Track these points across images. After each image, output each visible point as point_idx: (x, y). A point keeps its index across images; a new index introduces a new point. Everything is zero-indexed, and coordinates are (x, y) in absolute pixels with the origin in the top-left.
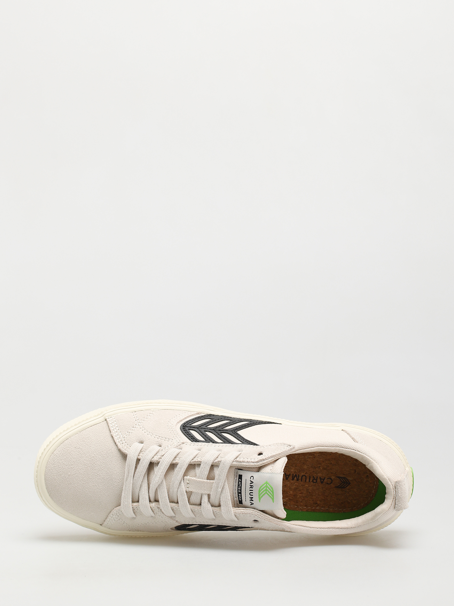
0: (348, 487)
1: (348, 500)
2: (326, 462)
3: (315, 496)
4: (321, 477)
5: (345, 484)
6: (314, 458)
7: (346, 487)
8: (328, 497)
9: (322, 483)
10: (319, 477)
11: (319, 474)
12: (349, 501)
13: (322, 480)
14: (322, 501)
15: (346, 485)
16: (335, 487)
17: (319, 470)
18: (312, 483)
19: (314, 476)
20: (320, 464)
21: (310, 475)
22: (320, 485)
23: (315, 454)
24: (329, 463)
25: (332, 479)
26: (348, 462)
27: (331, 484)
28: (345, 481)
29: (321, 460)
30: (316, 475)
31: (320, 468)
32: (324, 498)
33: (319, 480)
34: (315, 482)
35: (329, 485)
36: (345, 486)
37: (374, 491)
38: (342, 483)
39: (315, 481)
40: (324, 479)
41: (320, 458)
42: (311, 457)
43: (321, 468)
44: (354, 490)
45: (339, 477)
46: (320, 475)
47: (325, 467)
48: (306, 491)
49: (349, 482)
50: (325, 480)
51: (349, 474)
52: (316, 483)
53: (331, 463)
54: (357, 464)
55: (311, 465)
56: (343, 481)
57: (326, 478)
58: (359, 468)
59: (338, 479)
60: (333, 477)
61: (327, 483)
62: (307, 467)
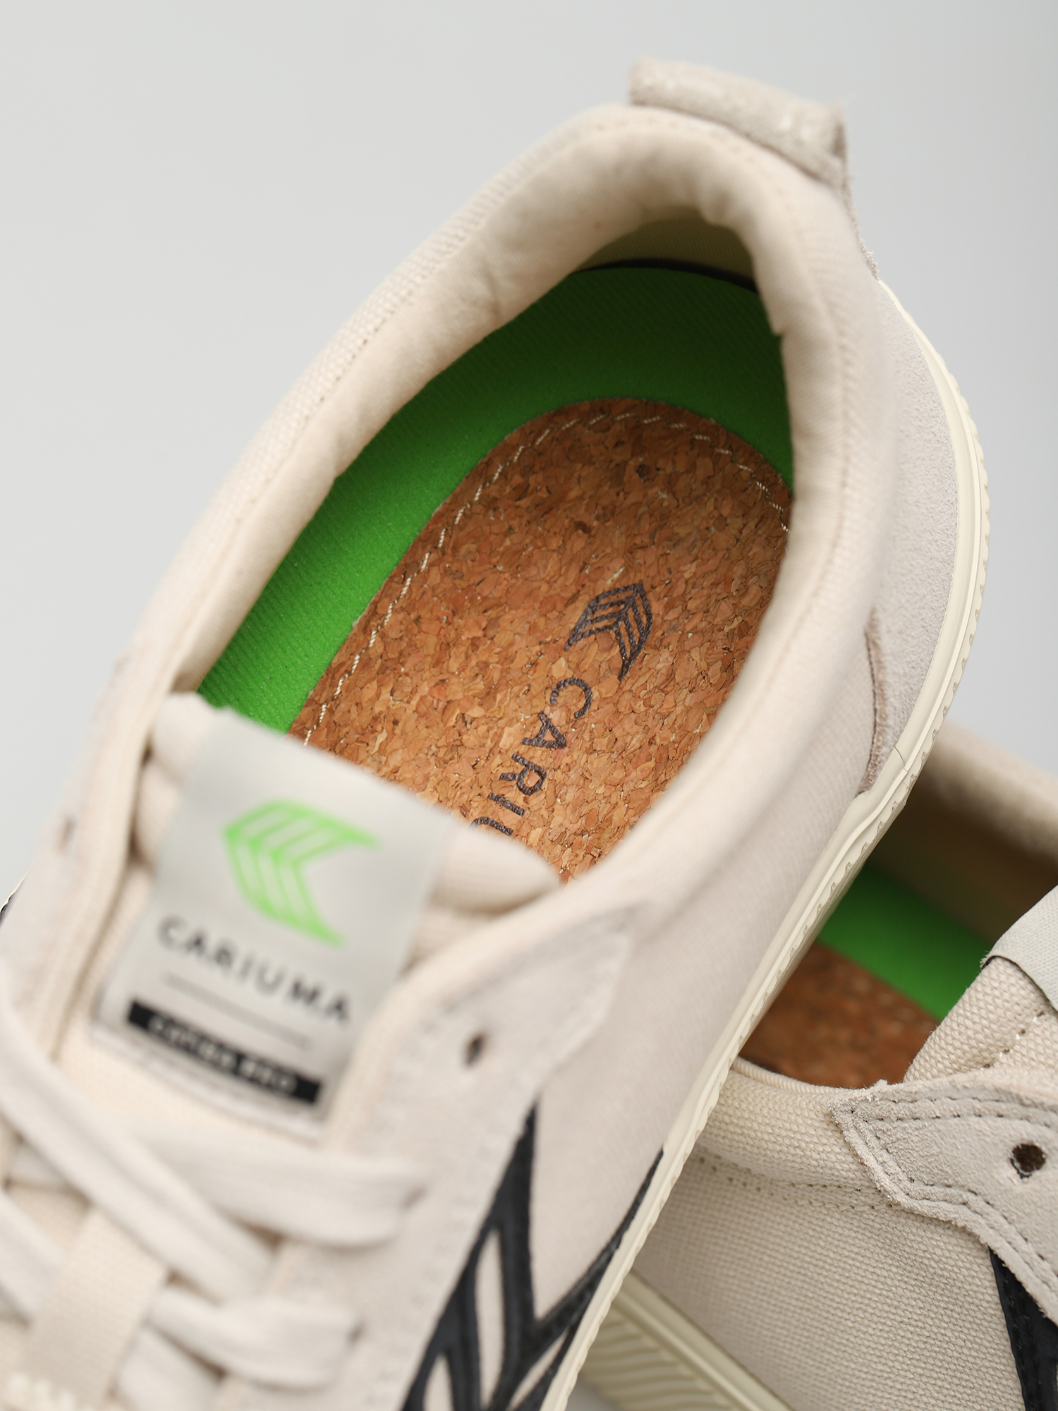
0: (656, 608)
1: (727, 629)
2: (454, 665)
3: (615, 806)
4: (528, 735)
5: (631, 613)
6: (396, 723)
7: (649, 615)
8: (653, 738)
9: (560, 743)
10: (523, 749)
11: (505, 742)
12: (736, 623)
13: (548, 737)
14: (662, 778)
15: (641, 610)
16: (620, 677)
17: (483, 729)
18: (535, 800)
19: (503, 777)
20: (445, 709)
21: (487, 793)
22: (567, 760)
23: (377, 710)
24: (467, 657)
25: (569, 675)
26: (508, 542)
27: (595, 695)
28: (611, 610)
29: (425, 689)
30: (498, 760)
31: (473, 719)
32: (652, 764)
33: (539, 756)
34: (539, 784)
35: (594, 706)
36: (639, 622)
37: (745, 464)
38: (618, 634)
39: (531, 780)
40: (548, 725)
41: (413, 692)
42: (381, 738)
43: (476, 712)
44: (687, 575)
45: (575, 635)
46: (510, 739)
47: (480, 685)
48: (563, 851)
49: (626, 588)
50: (556, 717)
51: (582, 569)
52: (549, 775)
53: (474, 643)
54: (544, 495)
55: (432, 760)
56: (605, 622)
57: (547, 711)
58: (573, 494)
59: (582, 643)
60: (561, 669)
61: (582, 712)
62: (429, 789)
